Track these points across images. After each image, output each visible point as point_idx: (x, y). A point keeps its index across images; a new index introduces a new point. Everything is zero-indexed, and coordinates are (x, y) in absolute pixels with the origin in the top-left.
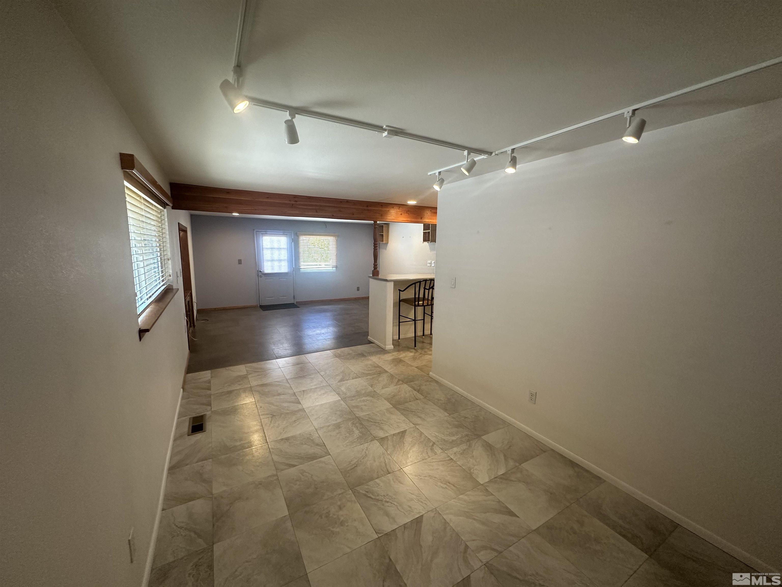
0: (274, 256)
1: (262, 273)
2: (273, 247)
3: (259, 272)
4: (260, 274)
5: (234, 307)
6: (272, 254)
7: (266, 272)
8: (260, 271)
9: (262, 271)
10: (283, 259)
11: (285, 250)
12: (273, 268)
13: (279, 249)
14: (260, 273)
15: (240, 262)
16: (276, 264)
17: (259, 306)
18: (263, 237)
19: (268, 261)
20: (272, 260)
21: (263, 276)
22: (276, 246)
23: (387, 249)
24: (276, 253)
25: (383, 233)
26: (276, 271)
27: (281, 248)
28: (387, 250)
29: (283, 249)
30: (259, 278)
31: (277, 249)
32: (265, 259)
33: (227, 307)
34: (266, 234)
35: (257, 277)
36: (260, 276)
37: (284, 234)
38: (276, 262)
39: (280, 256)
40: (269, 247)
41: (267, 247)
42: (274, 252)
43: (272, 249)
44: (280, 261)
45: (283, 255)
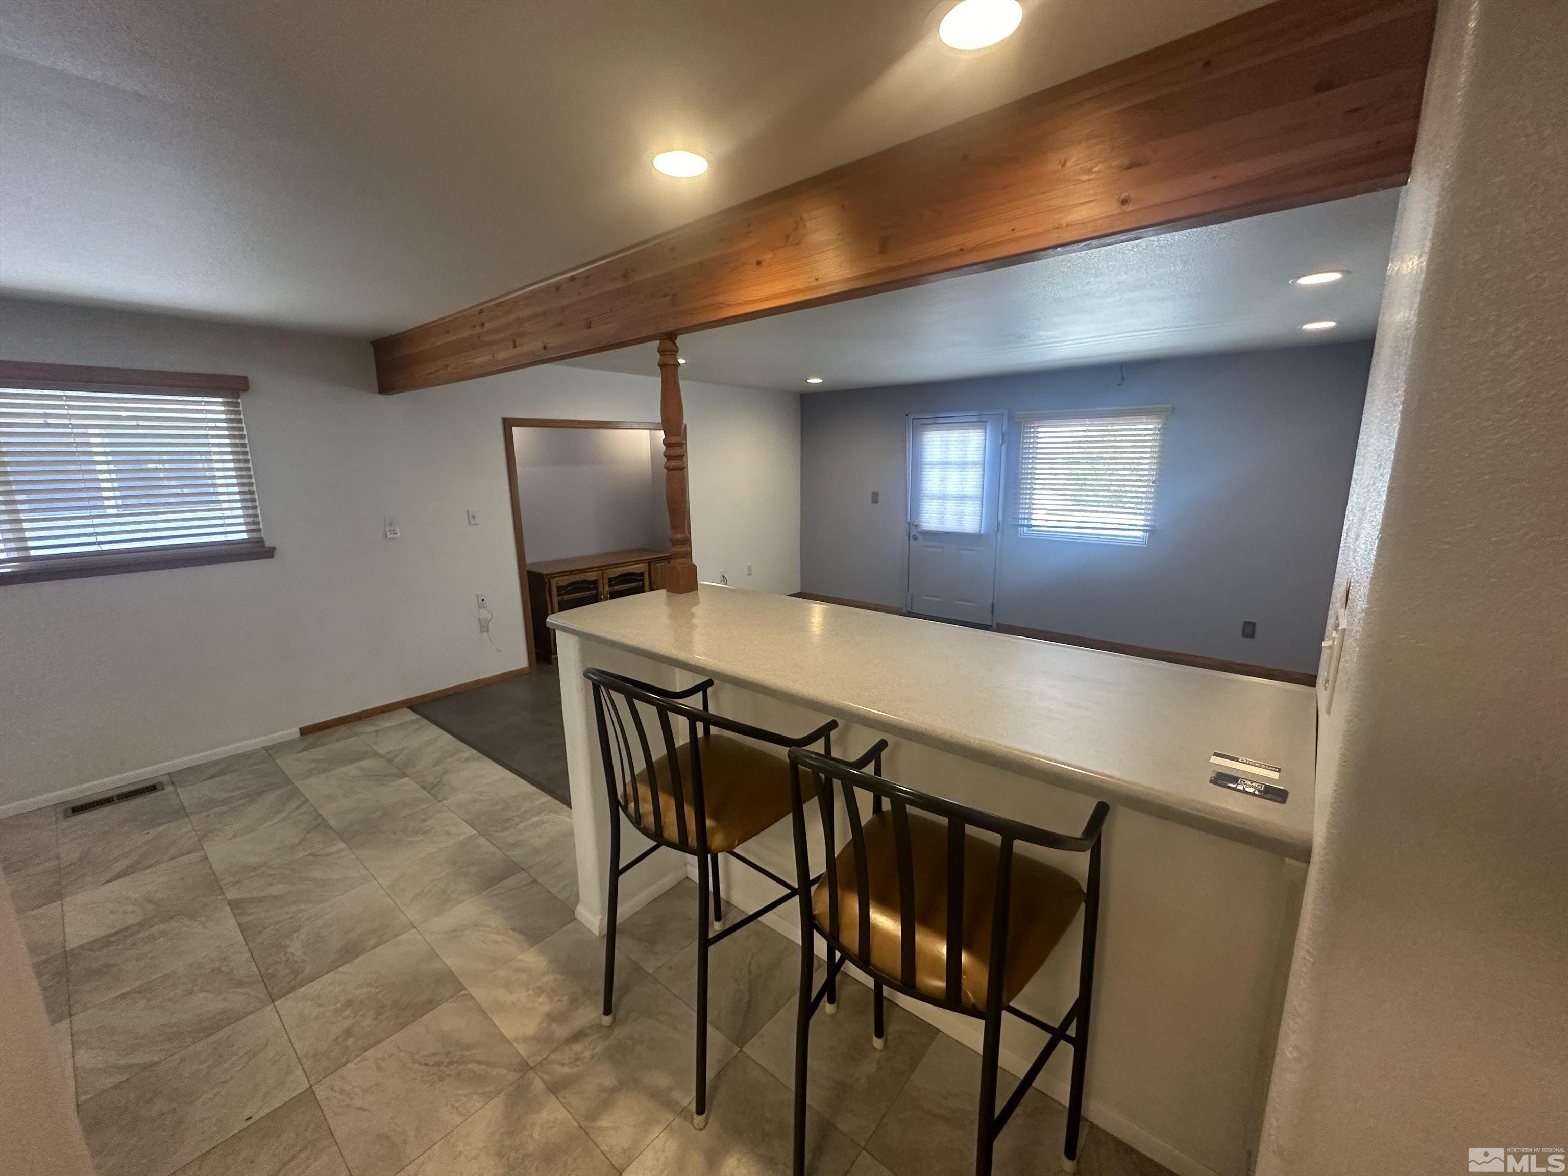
0: (948, 486)
1: (917, 530)
2: (945, 460)
3: (912, 528)
4: (914, 531)
5: (859, 602)
6: (942, 480)
7: (928, 529)
8: (915, 525)
9: (918, 523)
10: (968, 493)
11: (976, 469)
12: (941, 516)
13: (962, 466)
14: (914, 528)
15: (875, 498)
16: (951, 507)
18: (929, 432)
19: (932, 497)
20: (943, 497)
21: (920, 537)
22: (954, 455)
24: (954, 477)
26: (951, 525)
27: (965, 464)
29: (971, 466)
30: (912, 541)
31: (956, 464)
32: (926, 491)
34: (933, 423)
35: (908, 539)
36: (914, 537)
37: (980, 423)
38: (951, 502)
39: (960, 486)
40: (937, 460)
41: (932, 460)
42: (948, 473)
43: (945, 464)
44: (962, 498)
45: (970, 483)
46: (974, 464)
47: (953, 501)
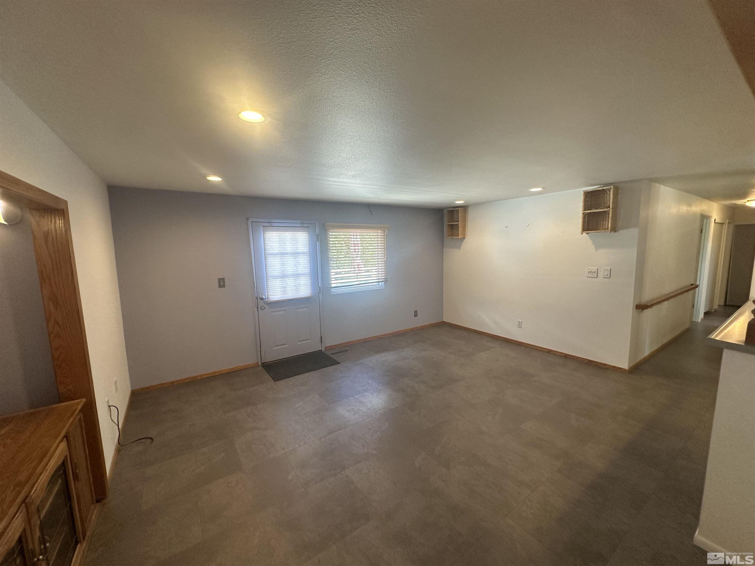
0: (286, 269)
1: (265, 303)
2: (284, 251)
3: (259, 300)
4: (261, 303)
6: (283, 264)
7: (273, 300)
8: (262, 299)
9: (264, 297)
10: (301, 272)
11: (305, 257)
12: (284, 289)
13: (295, 254)
14: (262, 301)
15: (222, 283)
16: (290, 282)
17: (260, 364)
18: (267, 232)
19: (276, 277)
20: (283, 276)
21: (267, 306)
22: (289, 248)
23: (462, 247)
24: (290, 262)
25: (458, 221)
26: (290, 295)
27: (298, 253)
28: (461, 249)
29: (301, 255)
30: (260, 310)
31: (291, 254)
32: (270, 274)
33: (198, 376)
34: (270, 226)
35: (256, 309)
36: (261, 307)
37: (302, 227)
38: (290, 279)
39: (296, 268)
40: (278, 251)
41: (273, 252)
42: (286, 260)
43: (283, 254)
44: (297, 276)
45: (302, 265)
46: (303, 253)
47: (292, 279)
